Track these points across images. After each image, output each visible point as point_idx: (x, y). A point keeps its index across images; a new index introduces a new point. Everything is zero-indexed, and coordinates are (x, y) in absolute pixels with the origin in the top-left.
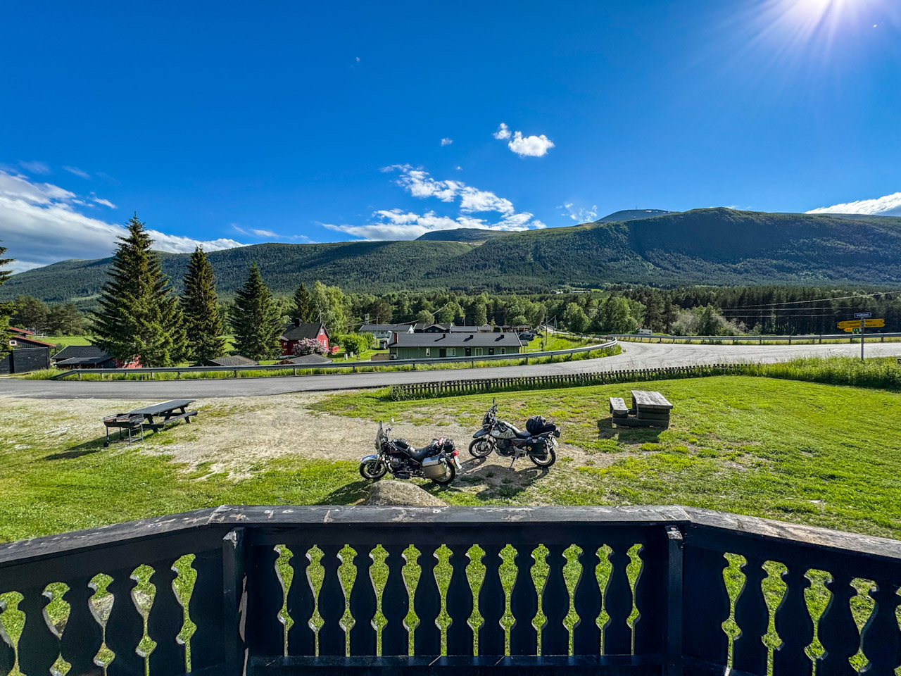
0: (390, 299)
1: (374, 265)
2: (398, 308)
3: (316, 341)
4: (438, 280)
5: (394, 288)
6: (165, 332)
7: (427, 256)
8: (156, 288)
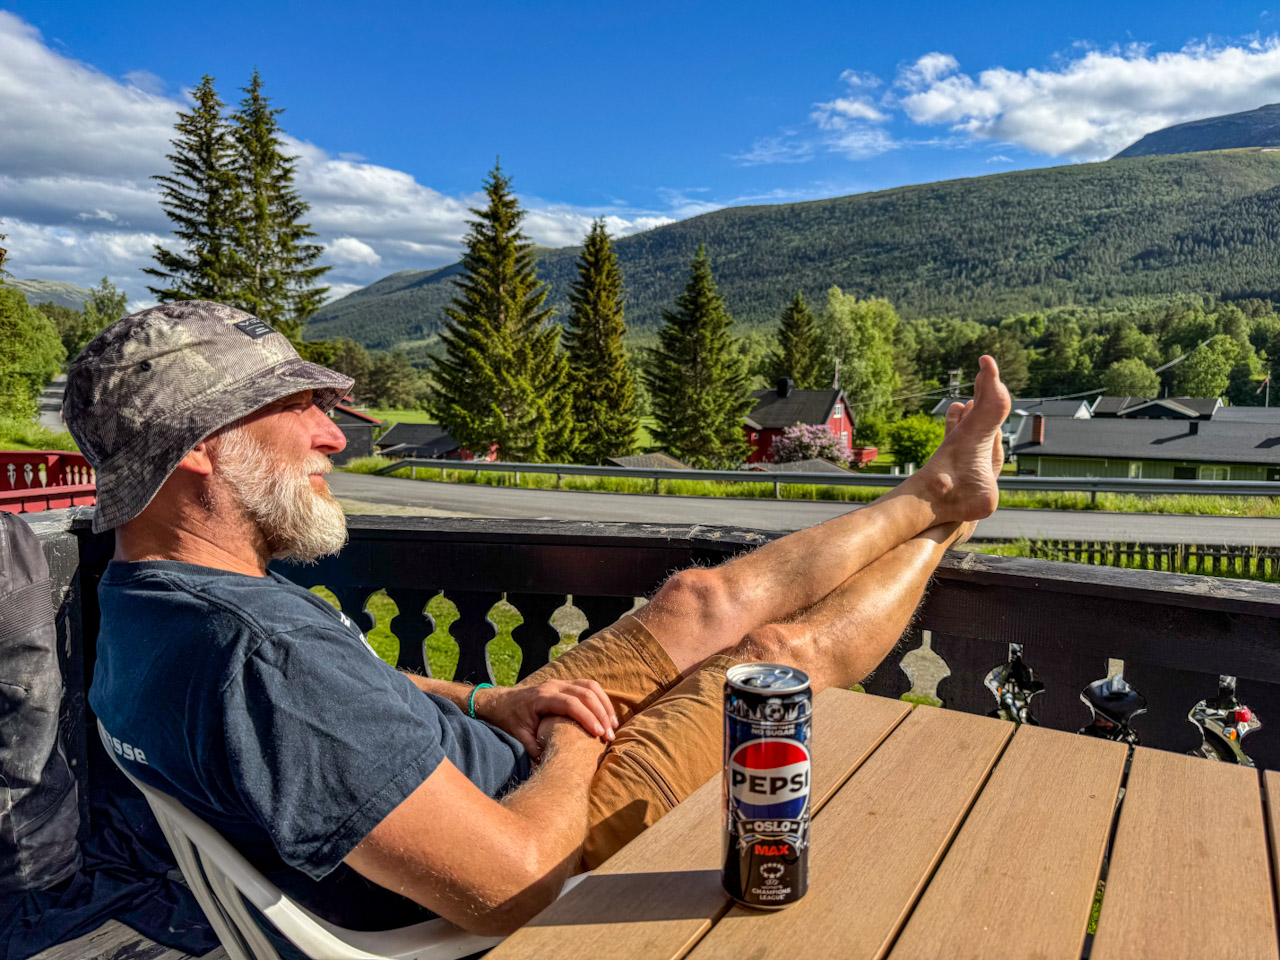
0: (1024, 331)
1: (982, 241)
2: (1045, 354)
3: (824, 431)
4: (1178, 272)
5: (1036, 299)
6: (538, 397)
7: (1147, 203)
8: (527, 309)
